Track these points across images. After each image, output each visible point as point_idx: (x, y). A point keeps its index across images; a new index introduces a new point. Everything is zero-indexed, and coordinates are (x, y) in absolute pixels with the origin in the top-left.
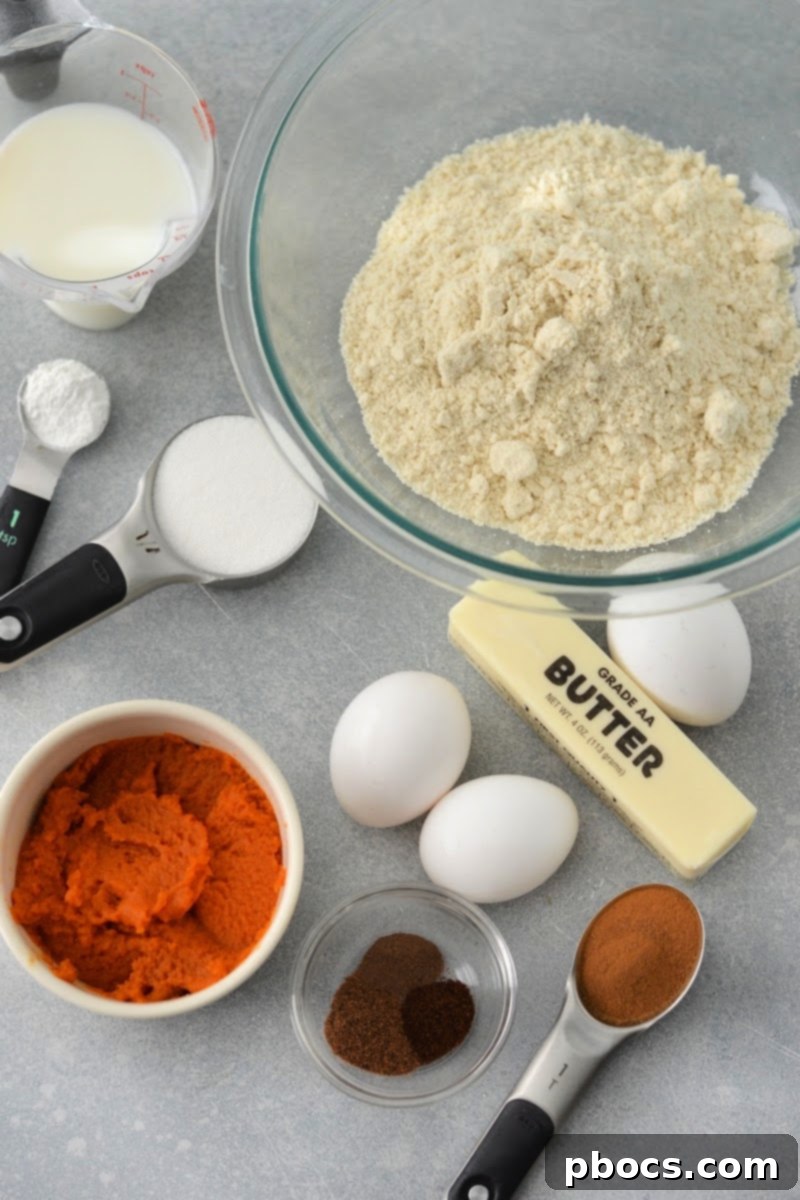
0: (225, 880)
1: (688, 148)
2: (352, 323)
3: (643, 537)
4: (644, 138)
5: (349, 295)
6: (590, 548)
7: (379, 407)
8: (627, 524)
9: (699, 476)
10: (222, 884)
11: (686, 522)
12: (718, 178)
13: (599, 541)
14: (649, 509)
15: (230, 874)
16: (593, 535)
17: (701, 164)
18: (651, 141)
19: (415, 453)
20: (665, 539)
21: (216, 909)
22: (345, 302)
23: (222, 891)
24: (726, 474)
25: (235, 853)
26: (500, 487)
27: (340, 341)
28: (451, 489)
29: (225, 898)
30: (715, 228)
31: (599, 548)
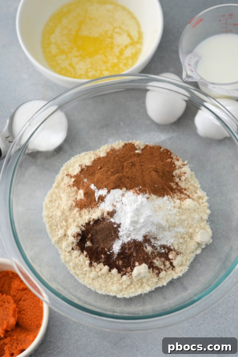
0: (24, 310)
1: (205, 193)
2: (71, 163)
3: (90, 284)
4: (197, 180)
5: (78, 155)
6: (74, 275)
7: (57, 191)
8: (89, 277)
9: (120, 282)
10: (23, 312)
11: (105, 290)
12: (205, 208)
13: (78, 275)
14: (99, 278)
15: (25, 308)
16: (78, 272)
17: (204, 201)
18: (198, 183)
19: (53, 210)
20: (95, 290)
21: (24, 320)
22: (75, 156)
23: (24, 314)
24: (128, 288)
25: (24, 301)
26: (67, 239)
27: (64, 165)
28: (53, 228)
29: (26, 316)
30: (189, 220)
31: (76, 277)
